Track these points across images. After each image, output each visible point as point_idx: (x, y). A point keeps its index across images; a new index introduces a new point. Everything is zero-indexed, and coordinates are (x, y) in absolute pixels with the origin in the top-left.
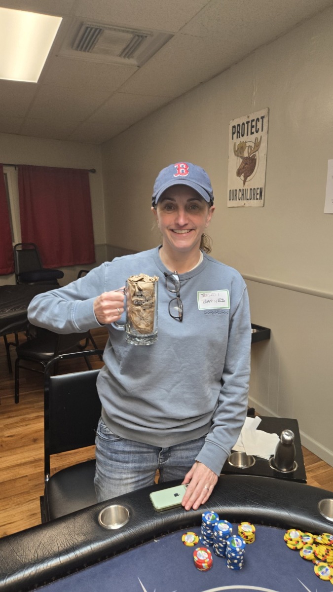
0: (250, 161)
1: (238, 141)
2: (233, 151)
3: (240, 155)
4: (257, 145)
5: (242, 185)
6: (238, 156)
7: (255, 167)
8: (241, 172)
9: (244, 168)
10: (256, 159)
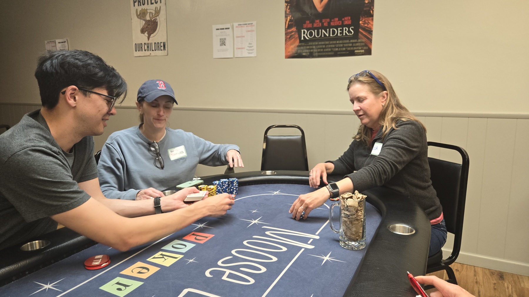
0: (152, 23)
1: (140, 8)
2: (135, 15)
3: (142, 18)
4: (158, 12)
5: (147, 40)
6: (141, 19)
7: (157, 27)
8: (144, 30)
9: (147, 27)
10: (157, 22)
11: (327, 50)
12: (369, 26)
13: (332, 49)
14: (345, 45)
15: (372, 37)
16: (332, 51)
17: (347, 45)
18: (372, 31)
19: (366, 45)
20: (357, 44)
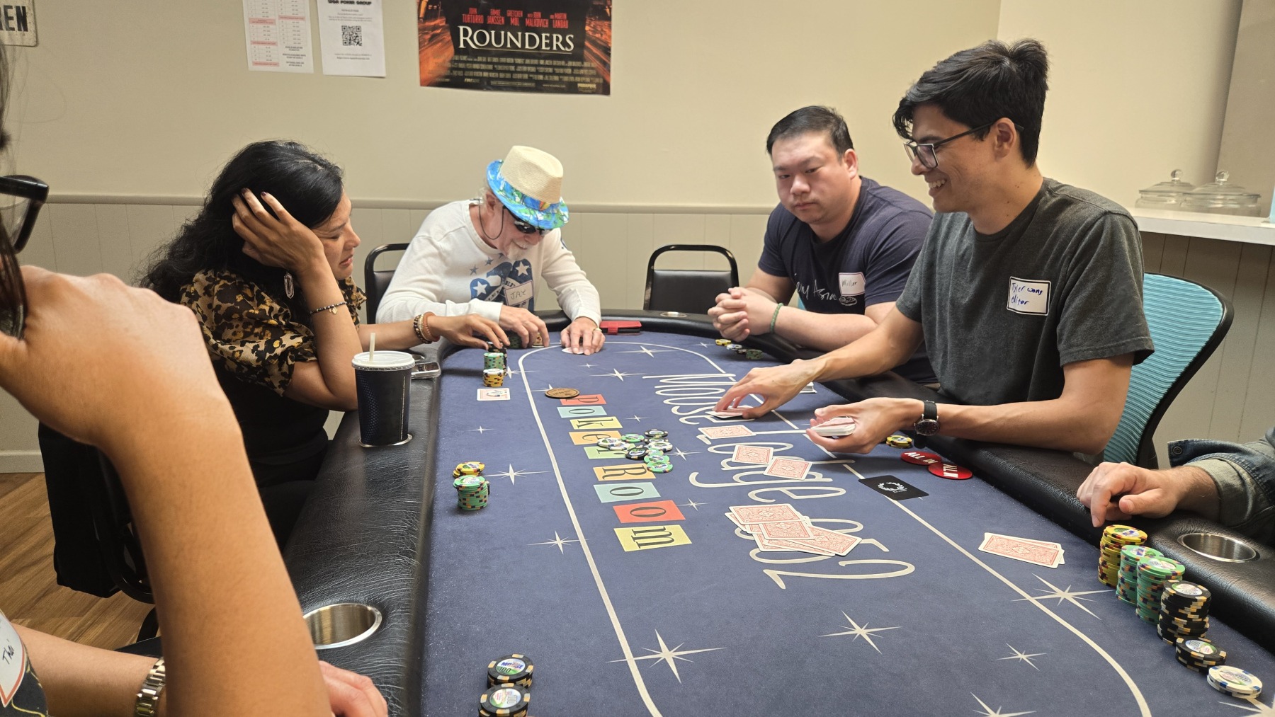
11: (519, 76)
12: (603, 38)
13: (531, 76)
14: (557, 70)
15: (609, 61)
16: (530, 80)
17: (561, 71)
18: (610, 49)
19: (598, 76)
20: (582, 72)
